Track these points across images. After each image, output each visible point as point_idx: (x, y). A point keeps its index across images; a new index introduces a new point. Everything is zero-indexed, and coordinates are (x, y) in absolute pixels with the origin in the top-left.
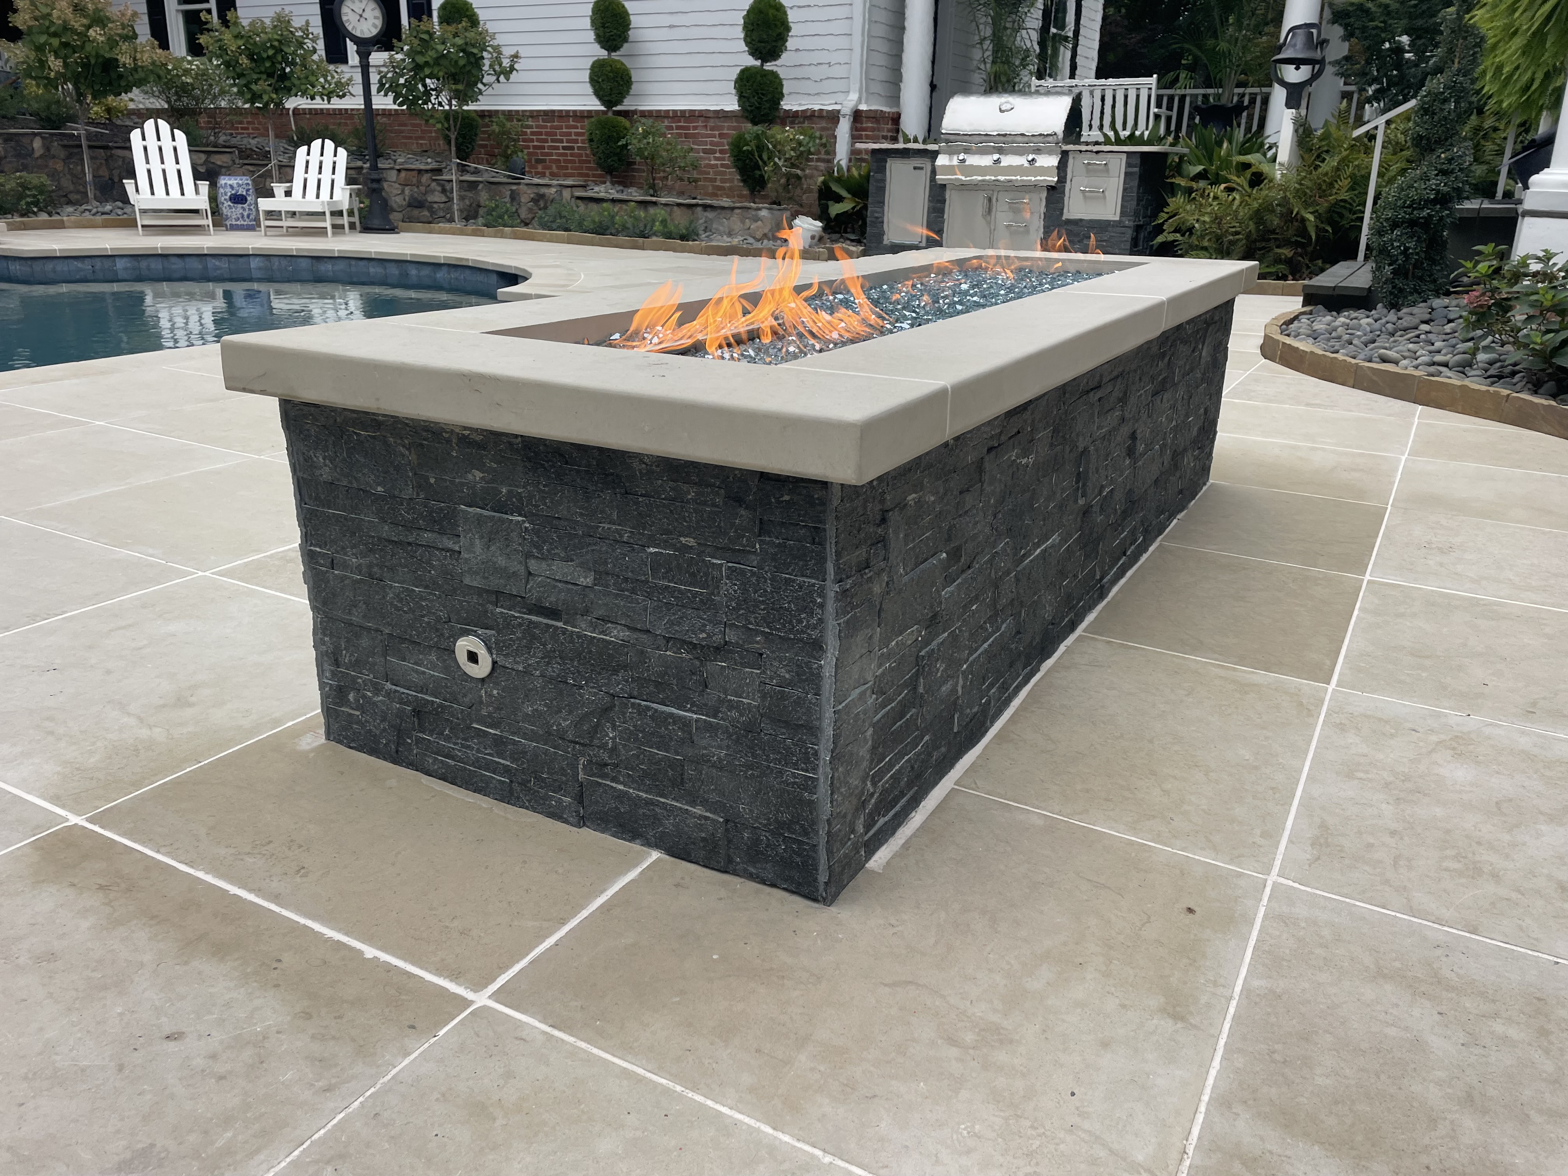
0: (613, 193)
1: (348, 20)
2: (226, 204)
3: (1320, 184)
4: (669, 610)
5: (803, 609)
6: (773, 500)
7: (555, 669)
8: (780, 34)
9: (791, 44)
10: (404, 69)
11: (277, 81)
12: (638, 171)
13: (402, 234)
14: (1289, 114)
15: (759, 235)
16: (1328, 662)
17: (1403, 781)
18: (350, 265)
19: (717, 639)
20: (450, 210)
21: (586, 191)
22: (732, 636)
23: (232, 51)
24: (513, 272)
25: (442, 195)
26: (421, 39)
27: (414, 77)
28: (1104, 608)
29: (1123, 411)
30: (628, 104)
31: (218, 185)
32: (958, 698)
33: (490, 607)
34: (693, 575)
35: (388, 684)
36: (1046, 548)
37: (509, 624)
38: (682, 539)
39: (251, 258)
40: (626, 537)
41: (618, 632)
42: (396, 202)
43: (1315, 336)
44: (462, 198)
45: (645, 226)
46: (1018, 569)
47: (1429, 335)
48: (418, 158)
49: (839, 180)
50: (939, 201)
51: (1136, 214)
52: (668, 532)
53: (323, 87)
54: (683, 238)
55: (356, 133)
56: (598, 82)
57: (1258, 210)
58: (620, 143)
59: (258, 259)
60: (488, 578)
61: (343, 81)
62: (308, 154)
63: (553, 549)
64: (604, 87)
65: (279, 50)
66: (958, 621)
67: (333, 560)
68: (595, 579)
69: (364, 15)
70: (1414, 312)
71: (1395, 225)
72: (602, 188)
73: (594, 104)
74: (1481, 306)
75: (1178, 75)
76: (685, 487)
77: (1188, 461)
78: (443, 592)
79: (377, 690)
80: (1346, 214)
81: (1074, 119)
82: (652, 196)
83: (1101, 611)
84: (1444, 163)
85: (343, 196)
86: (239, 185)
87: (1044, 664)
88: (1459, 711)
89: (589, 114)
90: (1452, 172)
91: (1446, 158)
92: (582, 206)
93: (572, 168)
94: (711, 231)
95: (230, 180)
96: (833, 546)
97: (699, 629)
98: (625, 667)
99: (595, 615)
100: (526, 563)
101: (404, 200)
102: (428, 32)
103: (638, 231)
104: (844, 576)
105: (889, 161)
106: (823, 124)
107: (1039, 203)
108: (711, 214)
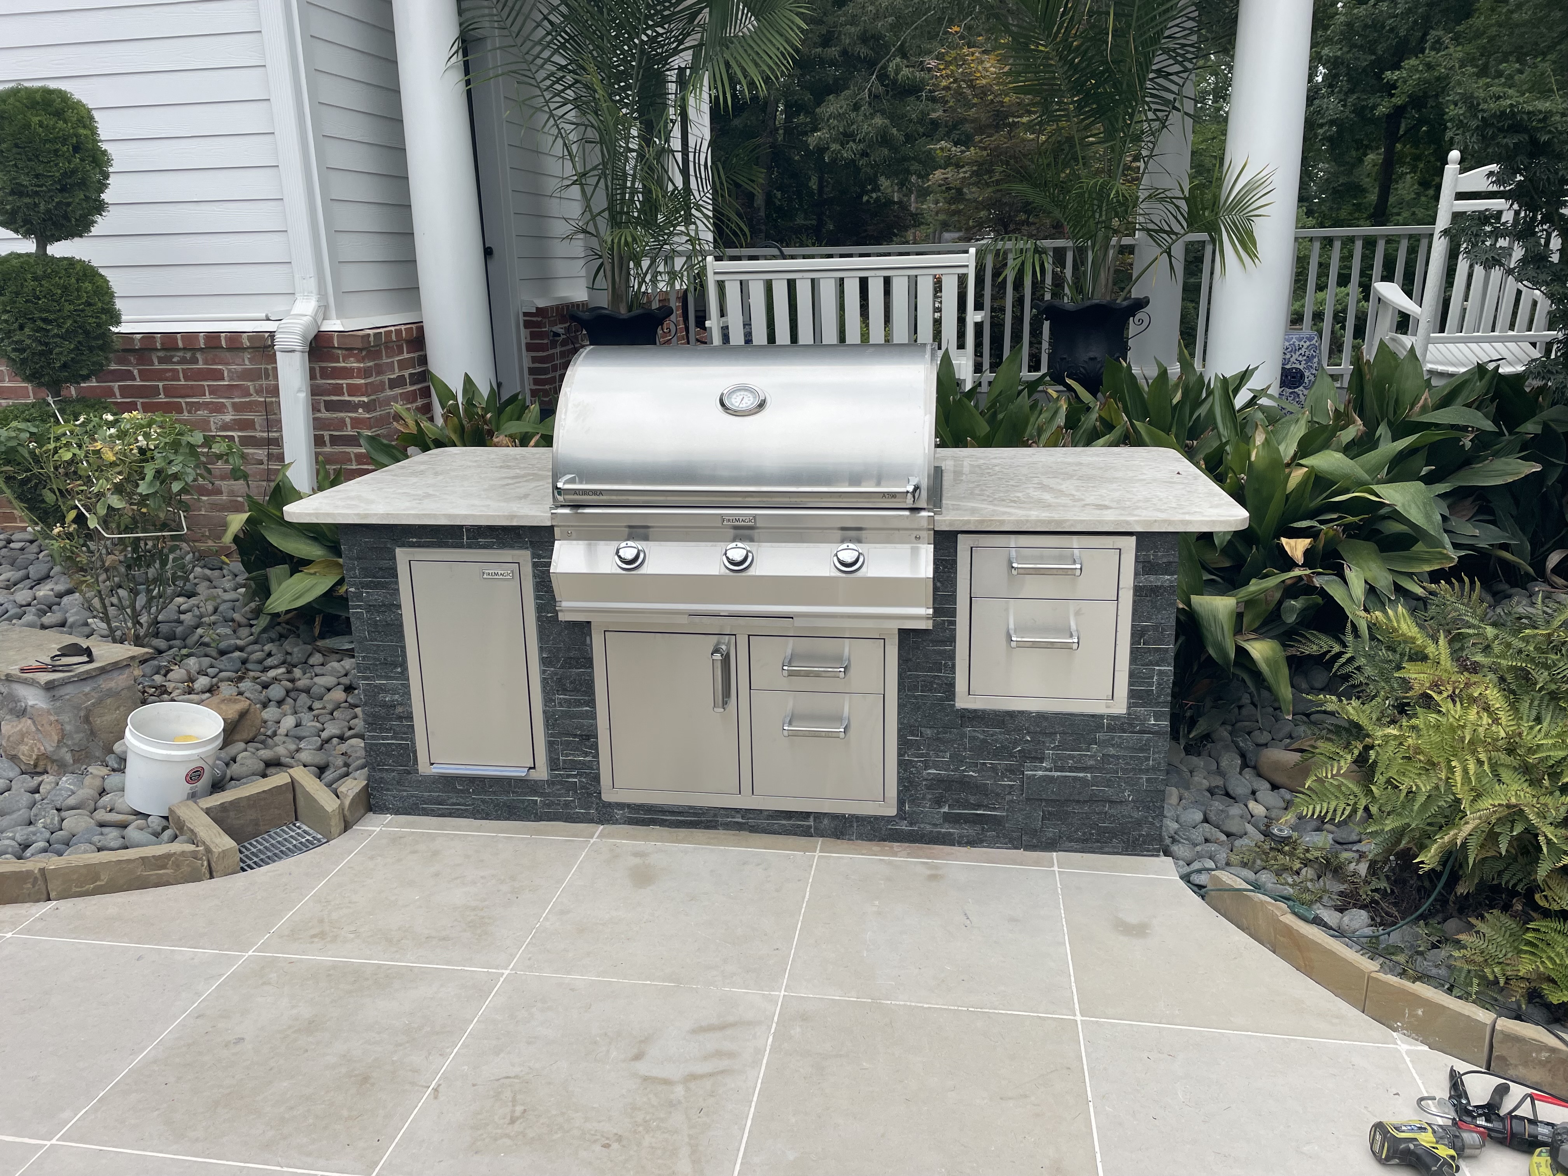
51: (1177, 699)
105: (402, 555)
106: (247, 363)
107: (879, 669)
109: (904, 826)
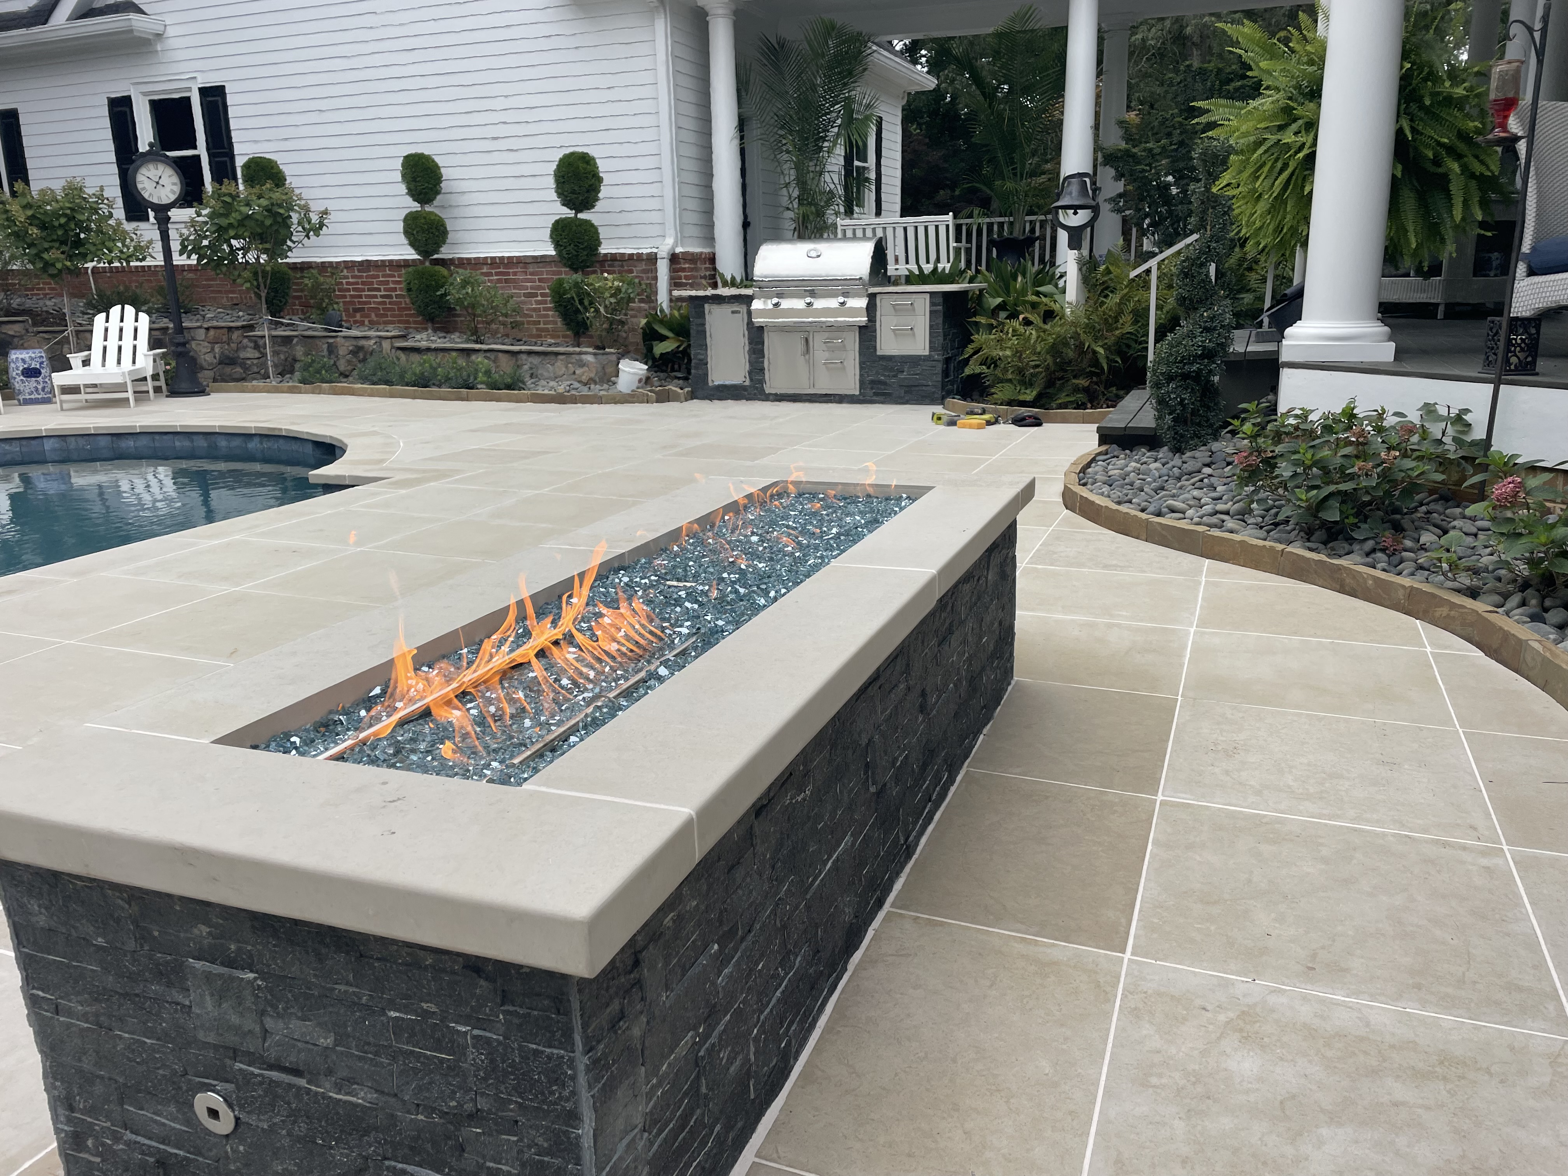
0: (435, 341)
1: (144, 188)
2: (18, 379)
3: (1106, 319)
4: (416, 1074)
5: (556, 1081)
7: (301, 1129)
8: (591, 185)
9: (603, 193)
10: (207, 231)
11: (71, 248)
12: (459, 316)
13: (213, 395)
14: (1073, 254)
15: (584, 378)
16: (1123, 921)
17: (1194, 1084)
18: (154, 440)
19: (469, 1107)
20: (264, 365)
21: (407, 341)
22: (483, 1104)
23: (21, 222)
24: (328, 441)
25: (256, 351)
26: (224, 202)
27: (217, 239)
28: (911, 869)
29: (907, 681)
30: (445, 253)
31: (9, 360)
32: (751, 1065)
33: (228, 1062)
34: (439, 1041)
35: (128, 1132)
36: (837, 857)
37: (249, 1082)
38: (423, 1004)
39: (45, 440)
40: (364, 1000)
41: (365, 1093)
42: (205, 360)
43: (1110, 483)
44: (275, 353)
45: (469, 376)
46: (808, 897)
47: (1212, 479)
48: (229, 312)
49: (661, 322)
50: (757, 343)
51: (944, 348)
52: (407, 997)
53: (121, 252)
54: (509, 387)
55: (160, 291)
56: (413, 233)
57: (1054, 344)
58: (438, 293)
59: (52, 440)
60: (222, 1035)
61: (142, 244)
62: (107, 321)
63: (288, 1008)
64: (419, 237)
65: (71, 218)
66: (742, 994)
67: (57, 1007)
68: (336, 1040)
69: (161, 182)
70: (1196, 456)
71: (1170, 378)
72: (424, 335)
73: (410, 254)
74: (1251, 465)
75: (972, 211)
77: (989, 677)
78: (177, 1045)
79: (117, 1138)
80: (1133, 344)
81: (879, 257)
82: (474, 343)
83: (909, 874)
84: (1207, 321)
85: (146, 362)
86: (32, 359)
87: (851, 960)
88: (1246, 976)
89: (406, 264)
90: (1215, 329)
91: (1208, 317)
92: (403, 356)
93: (392, 316)
94: (537, 377)
95: (21, 354)
96: (579, 1018)
97: (449, 1097)
98: (376, 1129)
99: (339, 1076)
100: (262, 1021)
101: (215, 357)
102: (230, 195)
103: (461, 382)
104: (594, 1043)
105: (706, 306)
106: (643, 266)
107: (853, 342)
108: (536, 360)
109: (861, 398)
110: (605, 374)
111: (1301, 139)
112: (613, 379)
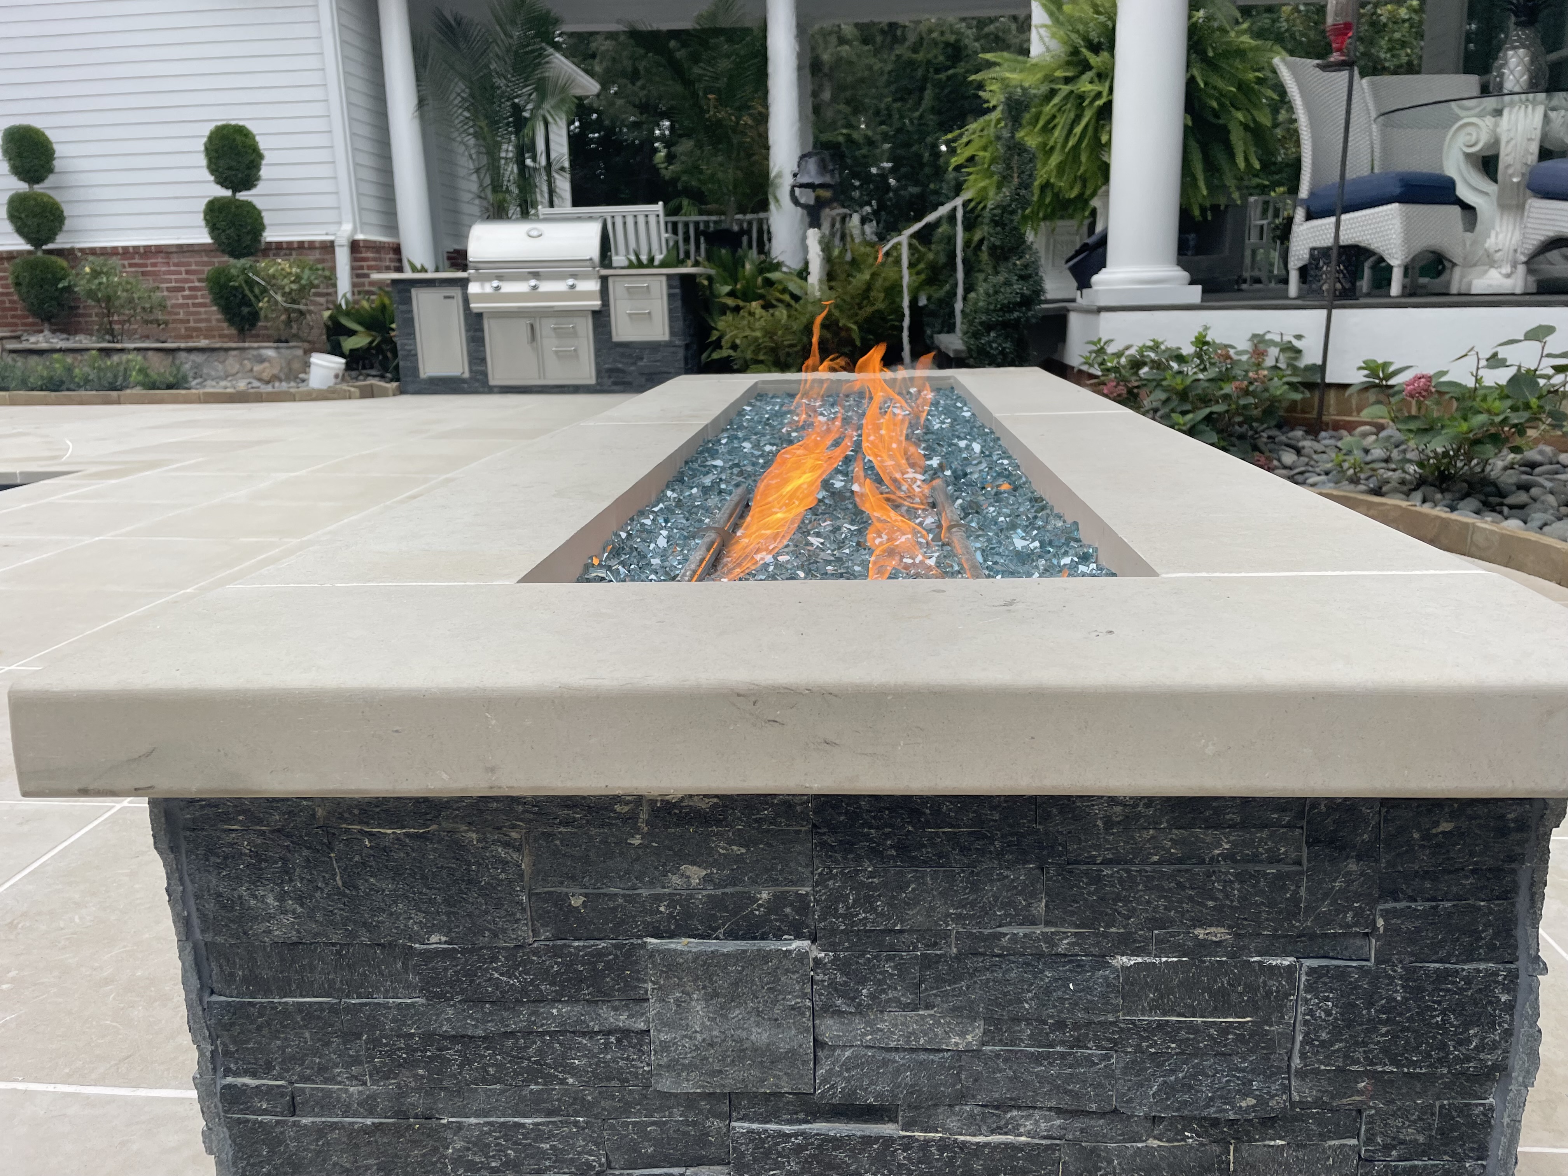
0: (58, 342)
4: (1164, 1065)
6: (1416, 836)
8: (252, 162)
9: (264, 172)
12: (87, 315)
15: (266, 376)
19: (1279, 1103)
21: (21, 342)
22: (1305, 1091)
30: (61, 242)
33: (715, 1124)
34: (1223, 993)
37: (765, 1151)
38: (1197, 931)
40: (1063, 946)
41: (1036, 1122)
45: (116, 377)
49: (348, 314)
50: (476, 330)
51: (684, 334)
52: (1160, 923)
54: (170, 387)
56: (20, 218)
58: (60, 286)
63: (884, 991)
64: (29, 223)
67: (292, 1098)
68: (986, 1034)
72: (40, 337)
73: (17, 244)
75: (681, 203)
76: (1209, 836)
78: (596, 1117)
82: (109, 342)
84: (1021, 269)
89: (20, 253)
91: (1022, 265)
92: (19, 361)
94: (202, 377)
97: (1238, 1092)
99: (982, 1098)
100: (816, 1028)
103: (105, 383)
105: (414, 292)
106: (317, 255)
107: (586, 327)
108: (198, 358)
109: (599, 387)
110: (290, 370)
111: (1097, 88)
112: (302, 376)
